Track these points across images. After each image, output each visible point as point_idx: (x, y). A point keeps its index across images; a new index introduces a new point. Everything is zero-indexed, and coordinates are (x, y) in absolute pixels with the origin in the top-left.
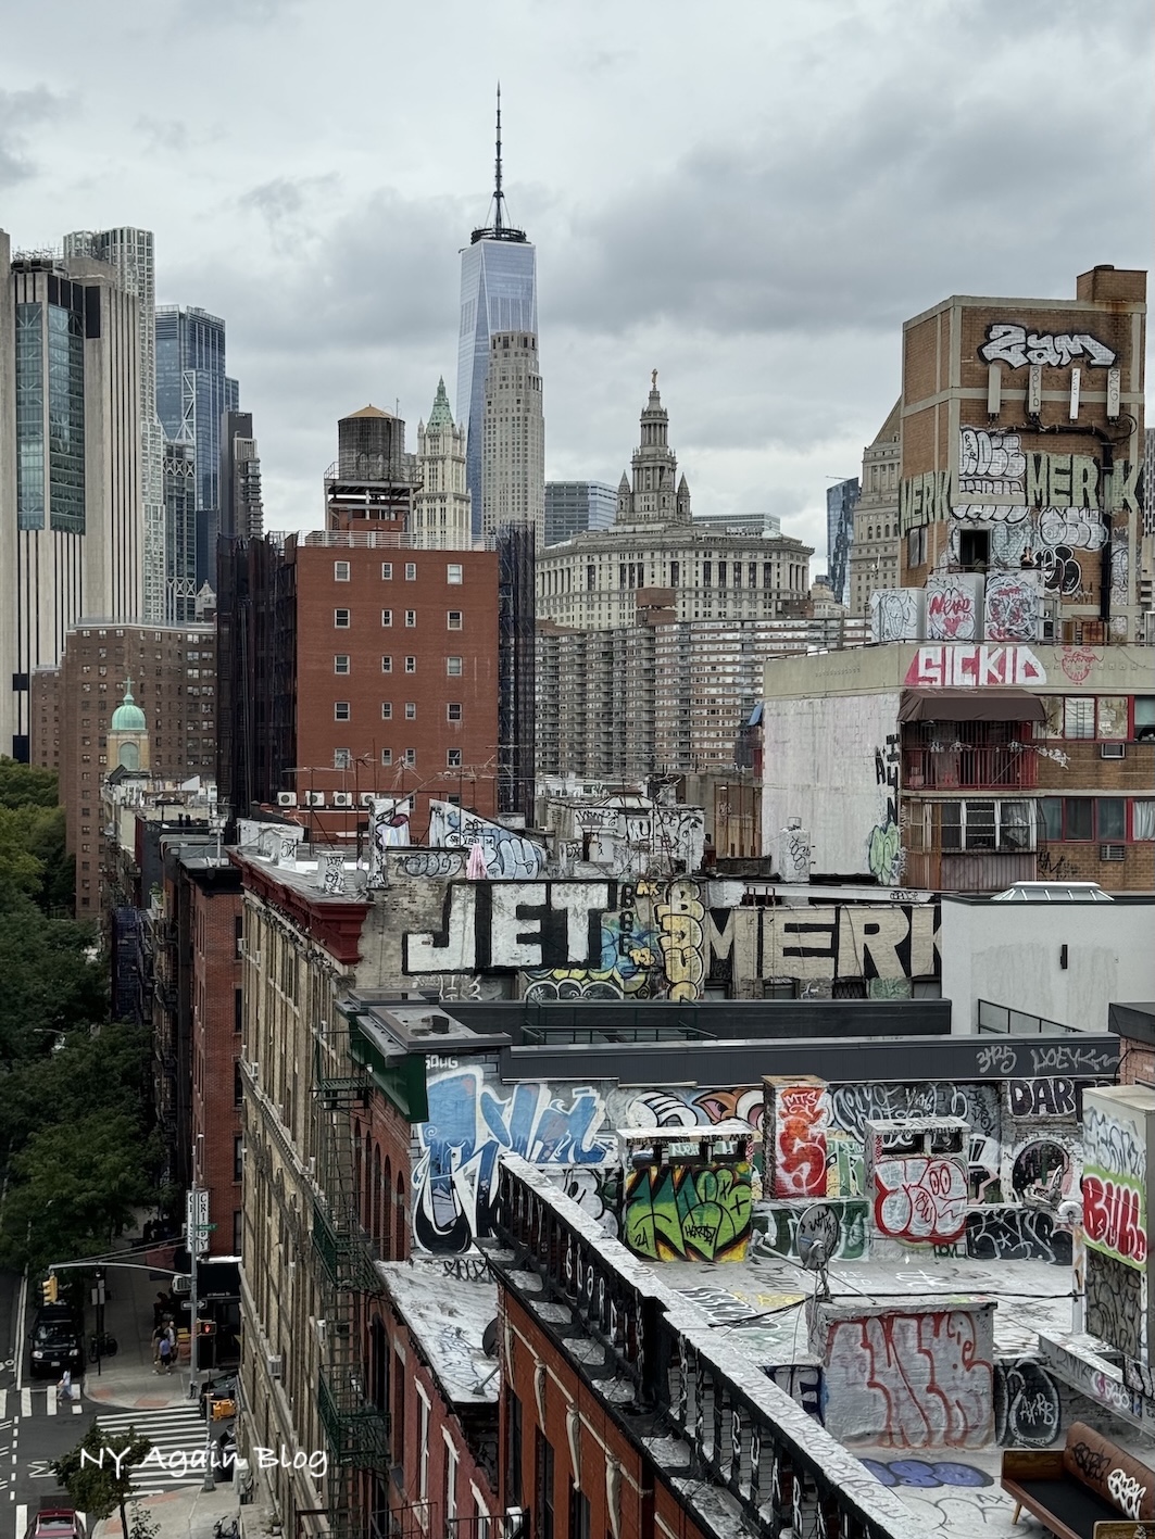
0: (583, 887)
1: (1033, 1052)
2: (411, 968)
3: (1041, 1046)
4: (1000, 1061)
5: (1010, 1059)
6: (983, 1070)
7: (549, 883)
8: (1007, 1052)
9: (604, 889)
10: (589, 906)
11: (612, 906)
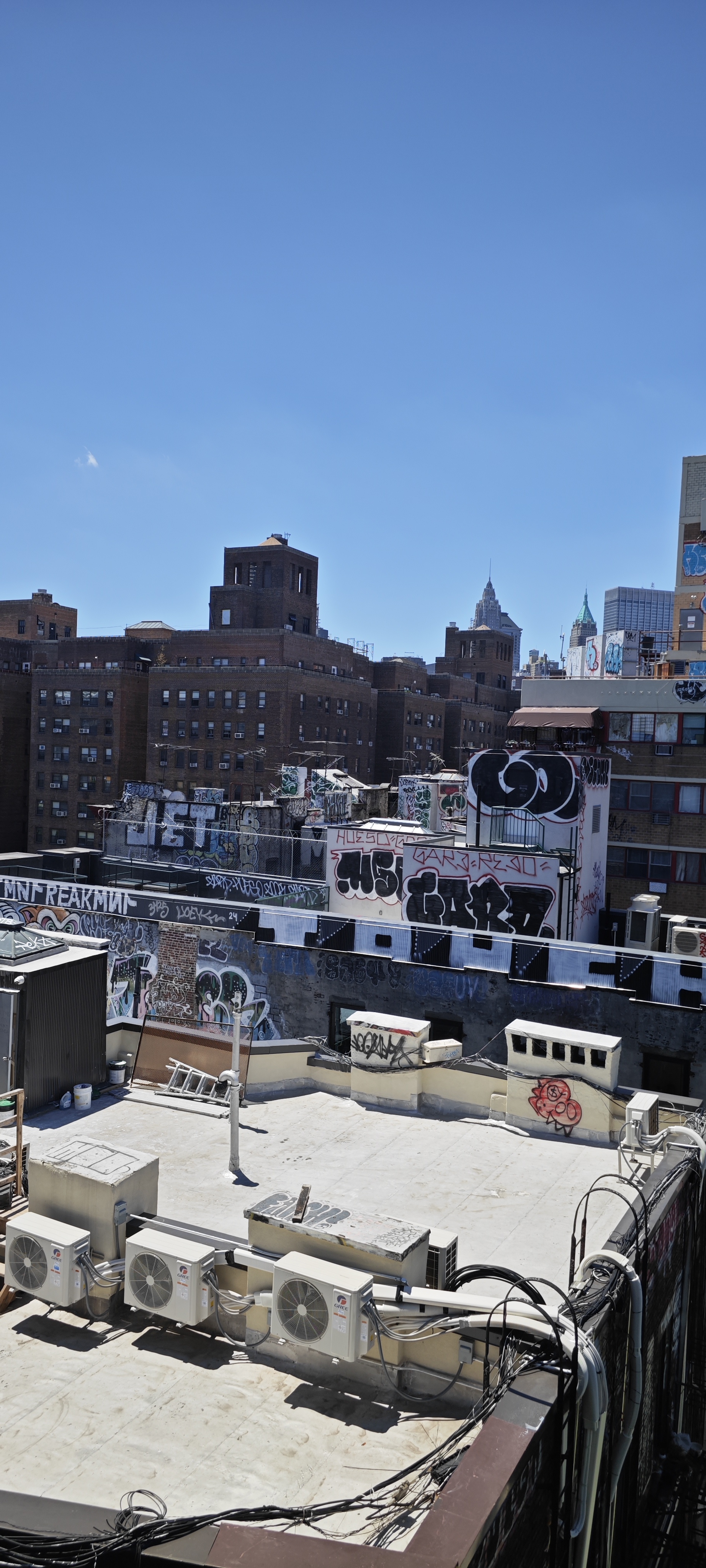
0: (204, 807)
1: (177, 907)
2: (129, 842)
3: (182, 905)
4: (160, 910)
5: (165, 910)
6: (151, 914)
7: (190, 804)
8: (164, 905)
9: (214, 809)
10: (206, 818)
11: (216, 819)
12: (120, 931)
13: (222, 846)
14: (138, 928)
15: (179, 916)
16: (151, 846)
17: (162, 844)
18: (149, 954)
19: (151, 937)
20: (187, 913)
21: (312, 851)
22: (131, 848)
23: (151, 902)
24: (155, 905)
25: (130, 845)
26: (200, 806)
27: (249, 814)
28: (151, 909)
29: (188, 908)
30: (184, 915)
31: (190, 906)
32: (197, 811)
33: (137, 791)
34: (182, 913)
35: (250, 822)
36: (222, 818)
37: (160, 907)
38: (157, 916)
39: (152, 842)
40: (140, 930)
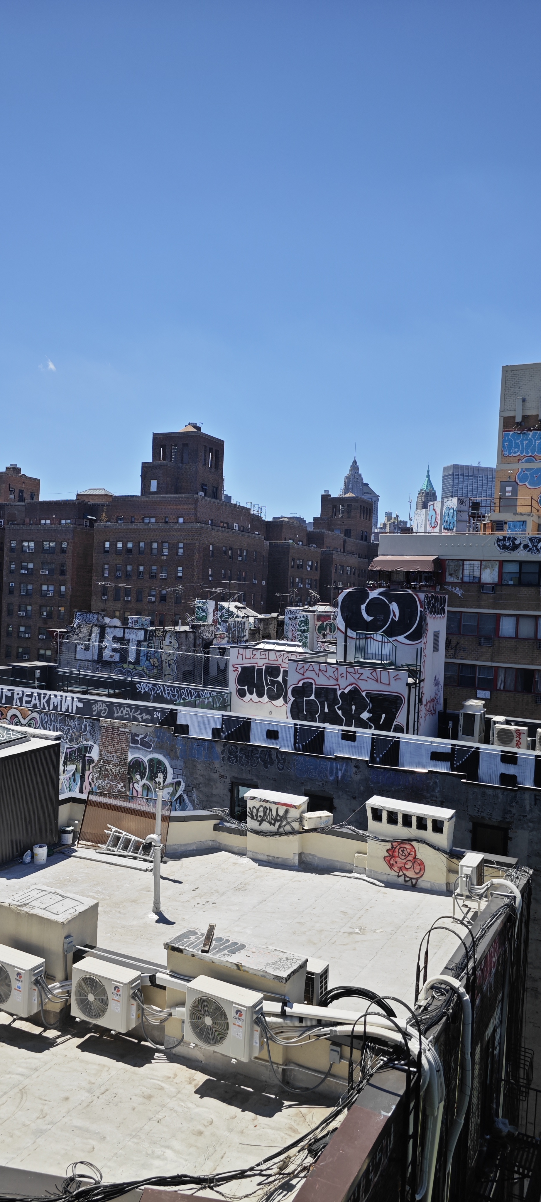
0: (136, 631)
1: (114, 708)
2: (78, 657)
3: (118, 706)
4: (101, 710)
5: (105, 710)
6: (94, 713)
7: (124, 629)
8: (104, 707)
9: (143, 632)
10: (137, 639)
11: (145, 640)
12: (70, 726)
13: (149, 661)
14: (84, 724)
15: (116, 715)
16: (94, 661)
17: (103, 659)
18: (92, 744)
19: (94, 731)
20: (122, 713)
21: (218, 665)
22: (79, 662)
23: (94, 704)
24: (97, 706)
25: (79, 660)
26: (133, 630)
27: (170, 636)
28: (94, 709)
29: (122, 709)
30: (120, 714)
31: (124, 707)
32: (130, 634)
33: (84, 618)
34: (118, 713)
35: (171, 642)
36: (149, 639)
37: (101, 708)
38: (99, 715)
39: (96, 658)
40: (86, 725)
